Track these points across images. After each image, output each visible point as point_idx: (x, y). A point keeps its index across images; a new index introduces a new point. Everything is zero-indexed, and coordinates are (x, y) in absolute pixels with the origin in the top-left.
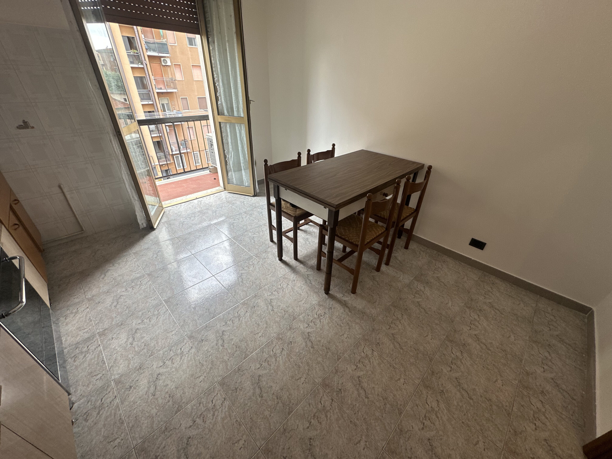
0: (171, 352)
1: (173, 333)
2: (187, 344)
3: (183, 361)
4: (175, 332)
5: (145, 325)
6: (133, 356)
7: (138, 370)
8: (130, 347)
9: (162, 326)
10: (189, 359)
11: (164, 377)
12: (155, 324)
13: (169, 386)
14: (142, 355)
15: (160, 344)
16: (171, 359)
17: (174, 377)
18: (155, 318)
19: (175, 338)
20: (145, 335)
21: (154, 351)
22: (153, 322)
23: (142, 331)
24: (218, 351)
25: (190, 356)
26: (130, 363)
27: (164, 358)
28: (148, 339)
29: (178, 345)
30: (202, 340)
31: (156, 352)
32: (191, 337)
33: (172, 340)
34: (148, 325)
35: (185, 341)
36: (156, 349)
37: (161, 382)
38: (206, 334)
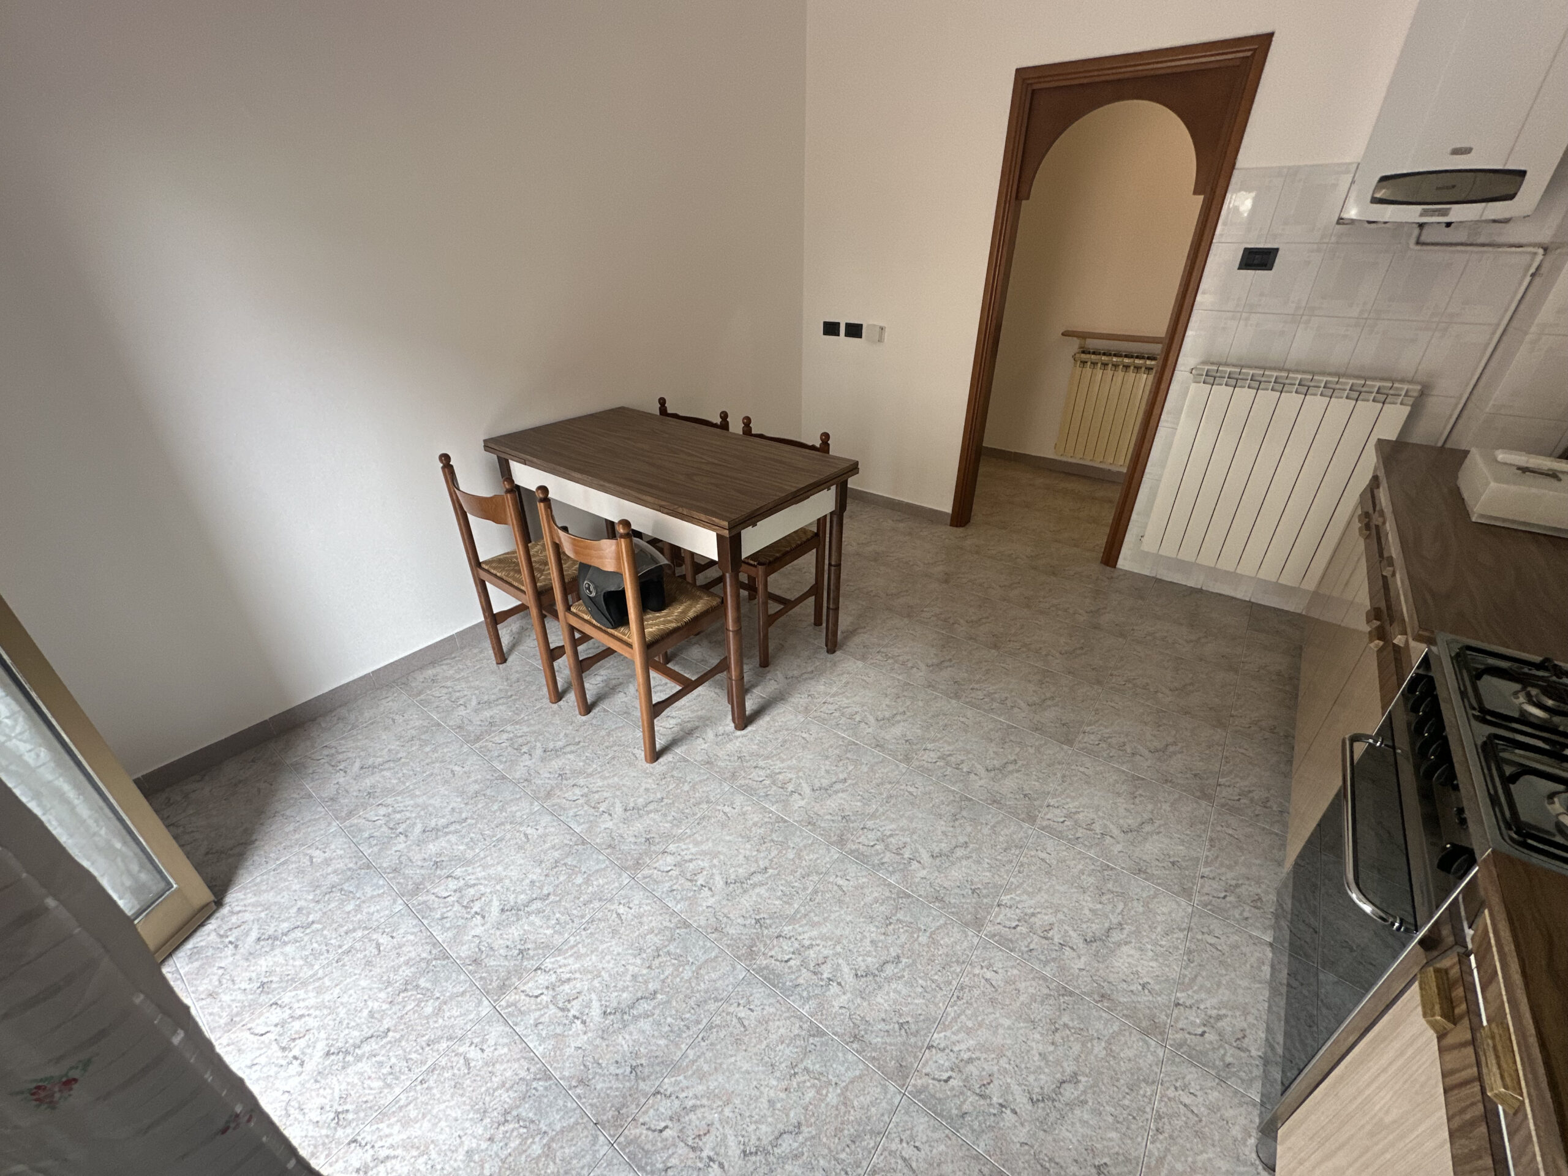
0: (1079, 835)
1: (1043, 855)
2: (1048, 817)
3: (1079, 808)
4: (1039, 852)
5: (1066, 932)
6: (1135, 903)
7: (1145, 872)
8: (1127, 924)
9: (1044, 888)
10: (1068, 800)
11: (1121, 821)
12: (1051, 908)
13: (1125, 806)
14: (1121, 886)
15: (1080, 867)
16: (1089, 827)
17: (1109, 807)
18: (1037, 921)
19: (1050, 844)
20: (1087, 912)
21: (1099, 868)
22: (1049, 918)
23: (1084, 926)
24: (1027, 764)
25: (1064, 801)
26: (1149, 897)
27: (1097, 841)
28: (1089, 899)
29: (1060, 832)
30: (1025, 796)
31: (1099, 863)
32: (1031, 819)
33: (1058, 848)
34: (1061, 922)
35: (1045, 823)
36: (1093, 867)
37: (1130, 822)
38: (1012, 795)
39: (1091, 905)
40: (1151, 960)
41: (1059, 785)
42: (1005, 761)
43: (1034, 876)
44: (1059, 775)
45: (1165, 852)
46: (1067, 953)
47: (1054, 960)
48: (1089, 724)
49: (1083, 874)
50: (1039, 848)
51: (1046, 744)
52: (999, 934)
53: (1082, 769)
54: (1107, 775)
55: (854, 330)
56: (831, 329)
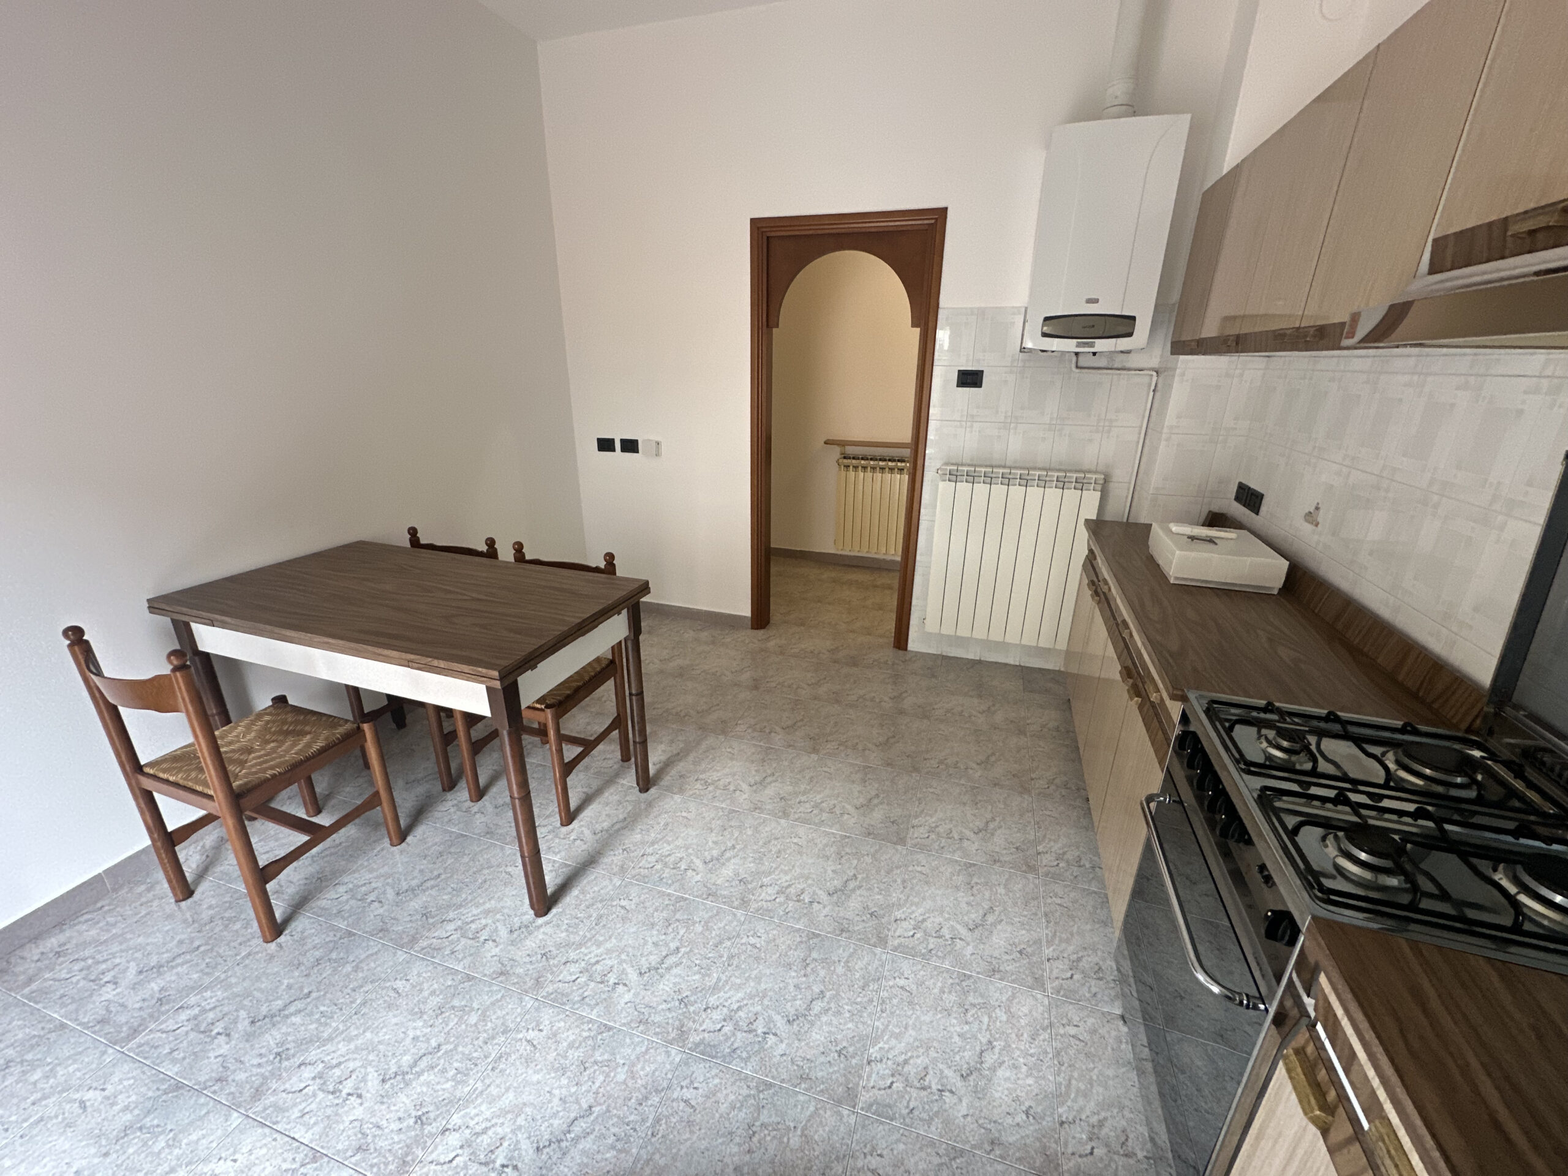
0: (931, 946)
1: (902, 982)
2: (897, 934)
3: (925, 914)
4: (897, 979)
5: (942, 1072)
6: (997, 1010)
7: (999, 971)
8: (996, 1040)
9: (911, 1023)
10: (914, 908)
11: (965, 918)
12: (921, 1046)
13: (965, 899)
14: (982, 996)
15: (939, 984)
16: (938, 934)
17: (951, 905)
18: (911, 1069)
19: (906, 966)
20: (956, 1039)
22: (921, 1061)
23: (958, 1058)
27: (948, 948)
31: (956, 974)
34: (934, 1061)
36: (951, 981)
39: (958, 1029)
40: (1027, 1076)
41: (902, 892)
42: (845, 879)
43: (898, 1012)
44: (899, 881)
45: (1011, 942)
46: (947, 1100)
47: (937, 1114)
48: (916, 817)
49: (944, 992)
50: (896, 974)
51: (881, 848)
52: (876, 1102)
53: (919, 869)
54: (942, 869)
55: (630, 446)
56: (605, 445)
